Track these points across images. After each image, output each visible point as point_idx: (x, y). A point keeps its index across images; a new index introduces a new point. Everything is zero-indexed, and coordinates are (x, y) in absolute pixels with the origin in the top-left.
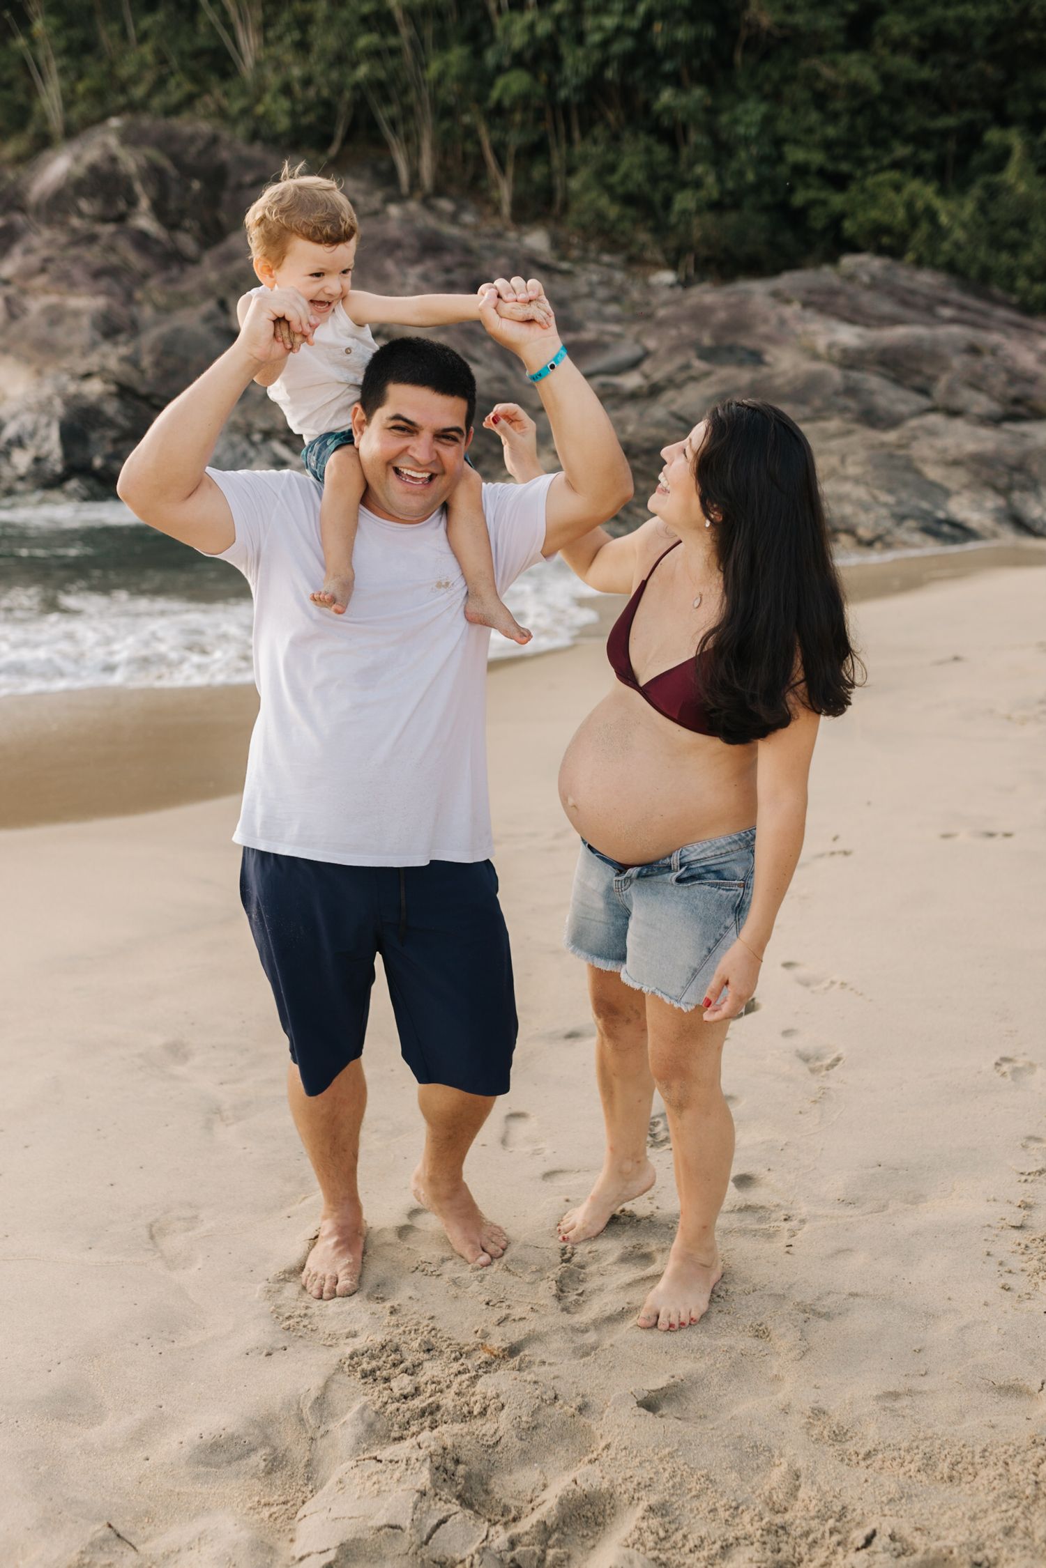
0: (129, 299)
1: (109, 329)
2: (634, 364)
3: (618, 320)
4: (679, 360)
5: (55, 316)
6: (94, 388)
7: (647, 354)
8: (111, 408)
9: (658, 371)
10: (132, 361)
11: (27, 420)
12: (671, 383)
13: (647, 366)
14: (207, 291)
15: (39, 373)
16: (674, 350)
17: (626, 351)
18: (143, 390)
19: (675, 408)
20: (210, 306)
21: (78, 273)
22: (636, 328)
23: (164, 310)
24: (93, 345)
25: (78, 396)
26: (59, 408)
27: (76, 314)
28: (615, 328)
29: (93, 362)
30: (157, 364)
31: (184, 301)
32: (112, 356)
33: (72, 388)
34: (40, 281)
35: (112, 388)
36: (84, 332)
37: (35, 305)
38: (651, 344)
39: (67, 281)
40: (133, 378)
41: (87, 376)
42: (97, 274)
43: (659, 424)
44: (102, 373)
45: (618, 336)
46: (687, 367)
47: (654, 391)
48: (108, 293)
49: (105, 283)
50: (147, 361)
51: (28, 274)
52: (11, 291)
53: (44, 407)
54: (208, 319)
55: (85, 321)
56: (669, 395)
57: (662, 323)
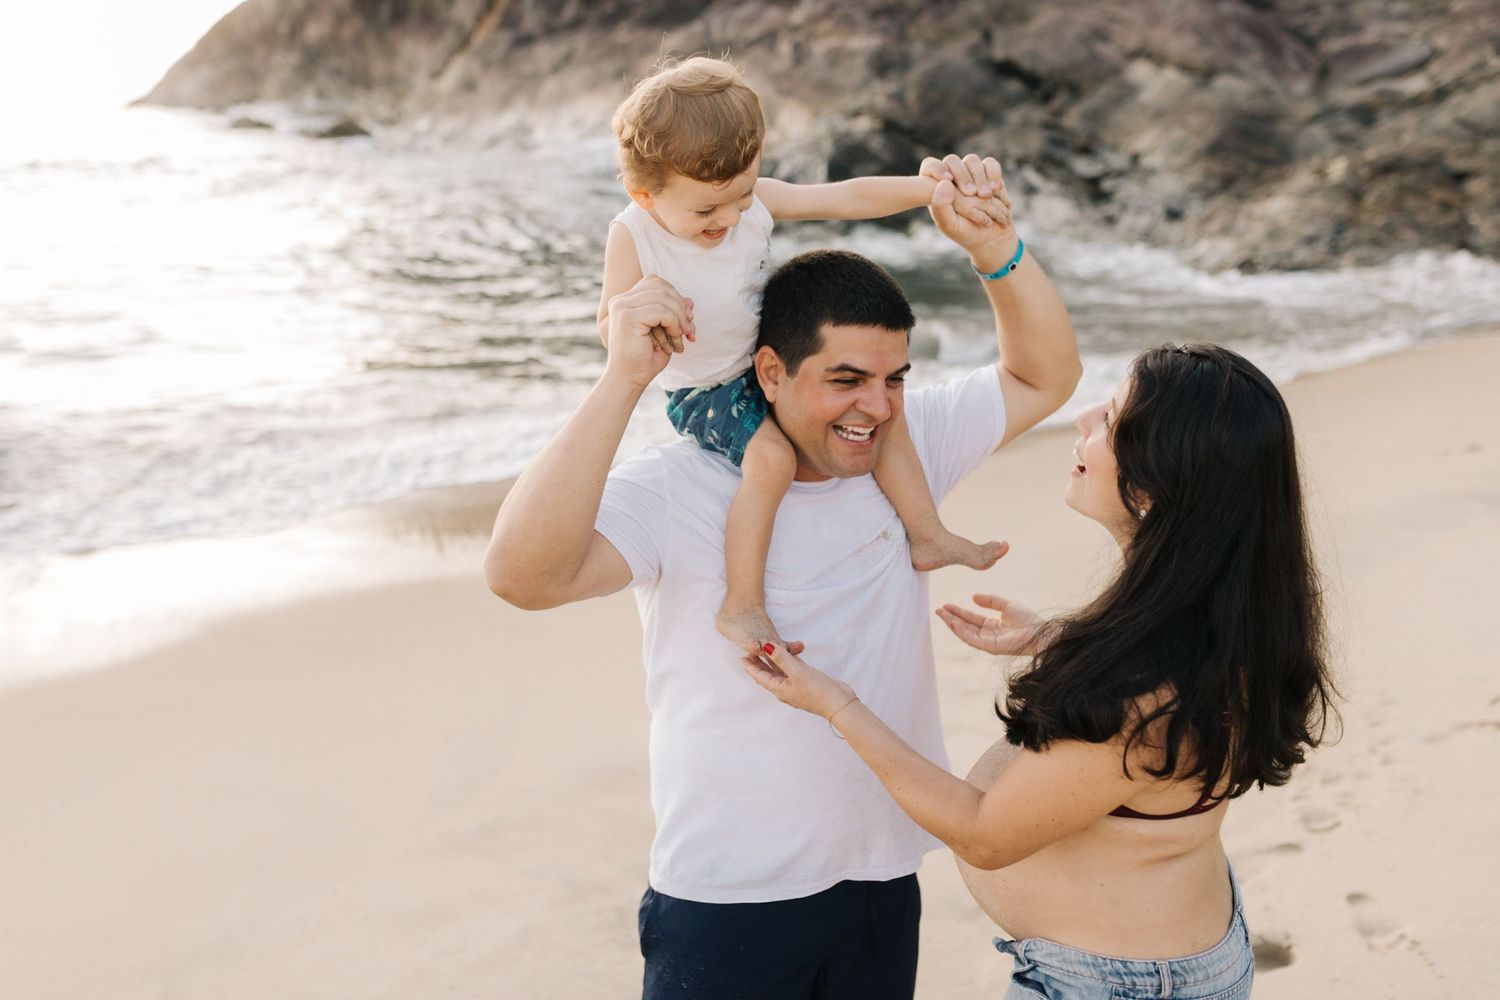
0: (902, 36)
1: (883, 66)
2: (1420, 66)
3: (1404, 17)
4: (1472, 58)
5: (836, 57)
6: (863, 125)
7: (1435, 54)
8: (877, 144)
9: (1445, 72)
10: (898, 97)
11: (800, 159)
12: (1462, 85)
13: (1434, 67)
14: (973, 22)
15: (816, 114)
16: (1467, 48)
17: (1411, 52)
18: (907, 123)
19: (1464, 113)
20: (973, 37)
21: (859, 15)
22: (1423, 26)
23: (934, 44)
24: (865, 84)
25: (847, 134)
26: (828, 147)
27: (853, 54)
28: (1400, 28)
29: (863, 100)
30: (922, 98)
31: (951, 34)
32: (880, 94)
33: (843, 125)
34: (826, 25)
35: (876, 125)
36: (858, 70)
37: (819, 48)
38: (1441, 41)
39: (848, 24)
40: (898, 114)
41: (856, 114)
42: (876, 14)
43: (1440, 133)
44: (870, 110)
45: (1404, 37)
46: (1481, 65)
47: (1440, 95)
48: (885, 31)
49: (883, 22)
50: (911, 96)
51: (814, 19)
52: (799, 37)
53: (814, 146)
54: (973, 51)
55: (860, 63)
56: (1456, 99)
57: (1457, 18)
